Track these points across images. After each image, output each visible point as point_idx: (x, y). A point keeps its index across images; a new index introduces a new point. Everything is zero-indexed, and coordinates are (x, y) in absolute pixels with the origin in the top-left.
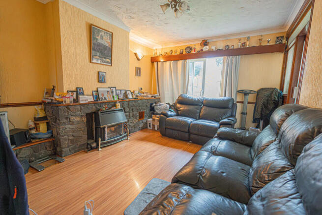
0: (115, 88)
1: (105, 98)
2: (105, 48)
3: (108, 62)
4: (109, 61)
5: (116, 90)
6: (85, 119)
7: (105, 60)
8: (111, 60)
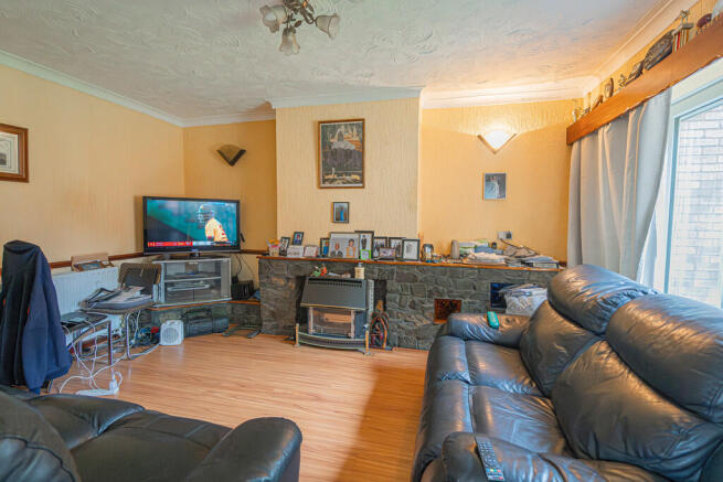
0: (372, 233)
1: (340, 253)
2: (348, 153)
3: (355, 181)
4: (358, 178)
5: (373, 238)
6: (293, 285)
7: (348, 178)
8: (362, 175)
